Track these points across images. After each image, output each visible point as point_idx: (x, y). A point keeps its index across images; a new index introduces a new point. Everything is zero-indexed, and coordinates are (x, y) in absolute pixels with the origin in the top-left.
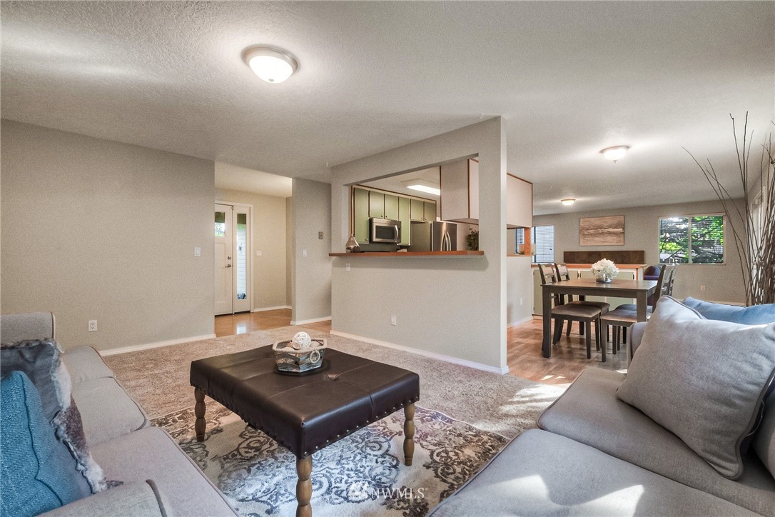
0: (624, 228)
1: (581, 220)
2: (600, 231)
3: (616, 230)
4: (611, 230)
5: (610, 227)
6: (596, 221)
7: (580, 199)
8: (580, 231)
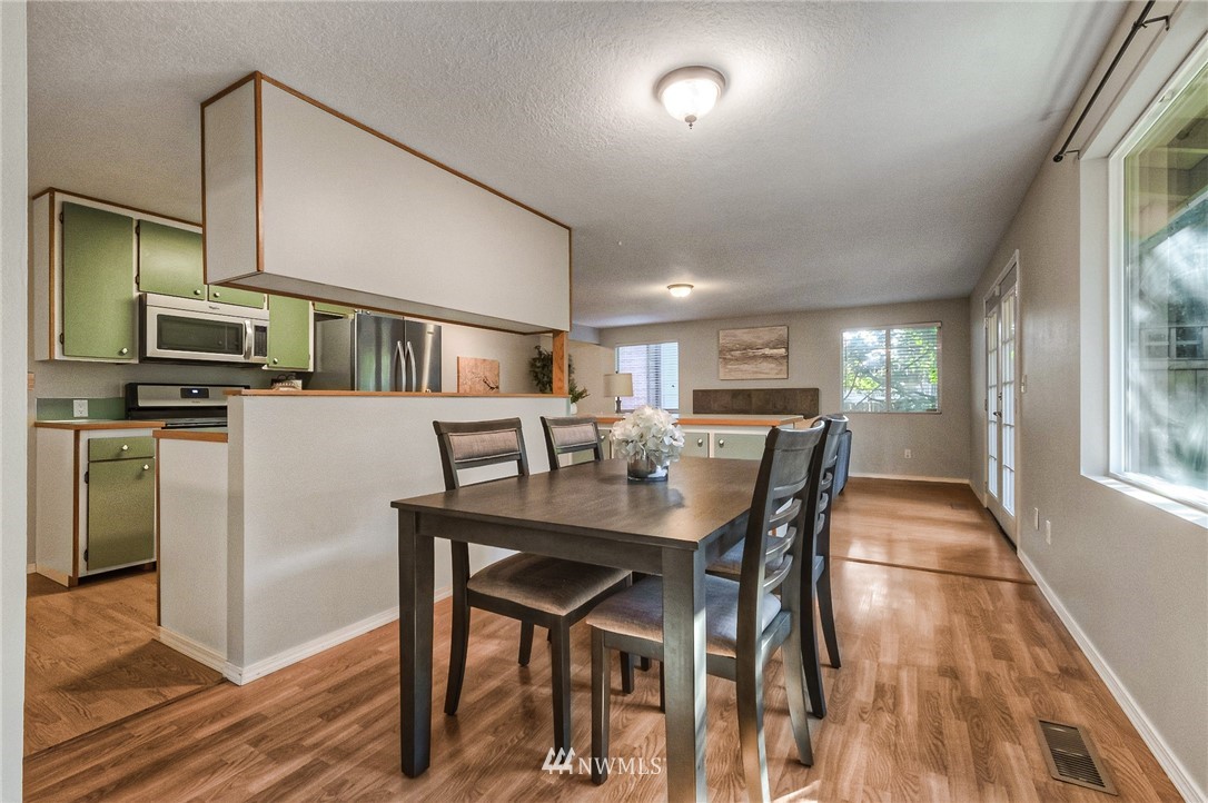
0: (787, 349)
1: (721, 333)
2: (750, 352)
3: (775, 351)
4: (767, 351)
5: (767, 345)
6: (744, 336)
7: (702, 286)
8: (720, 352)
